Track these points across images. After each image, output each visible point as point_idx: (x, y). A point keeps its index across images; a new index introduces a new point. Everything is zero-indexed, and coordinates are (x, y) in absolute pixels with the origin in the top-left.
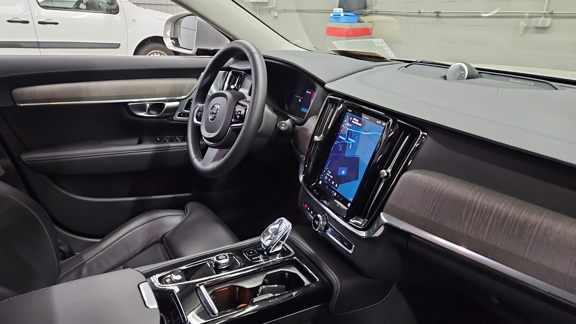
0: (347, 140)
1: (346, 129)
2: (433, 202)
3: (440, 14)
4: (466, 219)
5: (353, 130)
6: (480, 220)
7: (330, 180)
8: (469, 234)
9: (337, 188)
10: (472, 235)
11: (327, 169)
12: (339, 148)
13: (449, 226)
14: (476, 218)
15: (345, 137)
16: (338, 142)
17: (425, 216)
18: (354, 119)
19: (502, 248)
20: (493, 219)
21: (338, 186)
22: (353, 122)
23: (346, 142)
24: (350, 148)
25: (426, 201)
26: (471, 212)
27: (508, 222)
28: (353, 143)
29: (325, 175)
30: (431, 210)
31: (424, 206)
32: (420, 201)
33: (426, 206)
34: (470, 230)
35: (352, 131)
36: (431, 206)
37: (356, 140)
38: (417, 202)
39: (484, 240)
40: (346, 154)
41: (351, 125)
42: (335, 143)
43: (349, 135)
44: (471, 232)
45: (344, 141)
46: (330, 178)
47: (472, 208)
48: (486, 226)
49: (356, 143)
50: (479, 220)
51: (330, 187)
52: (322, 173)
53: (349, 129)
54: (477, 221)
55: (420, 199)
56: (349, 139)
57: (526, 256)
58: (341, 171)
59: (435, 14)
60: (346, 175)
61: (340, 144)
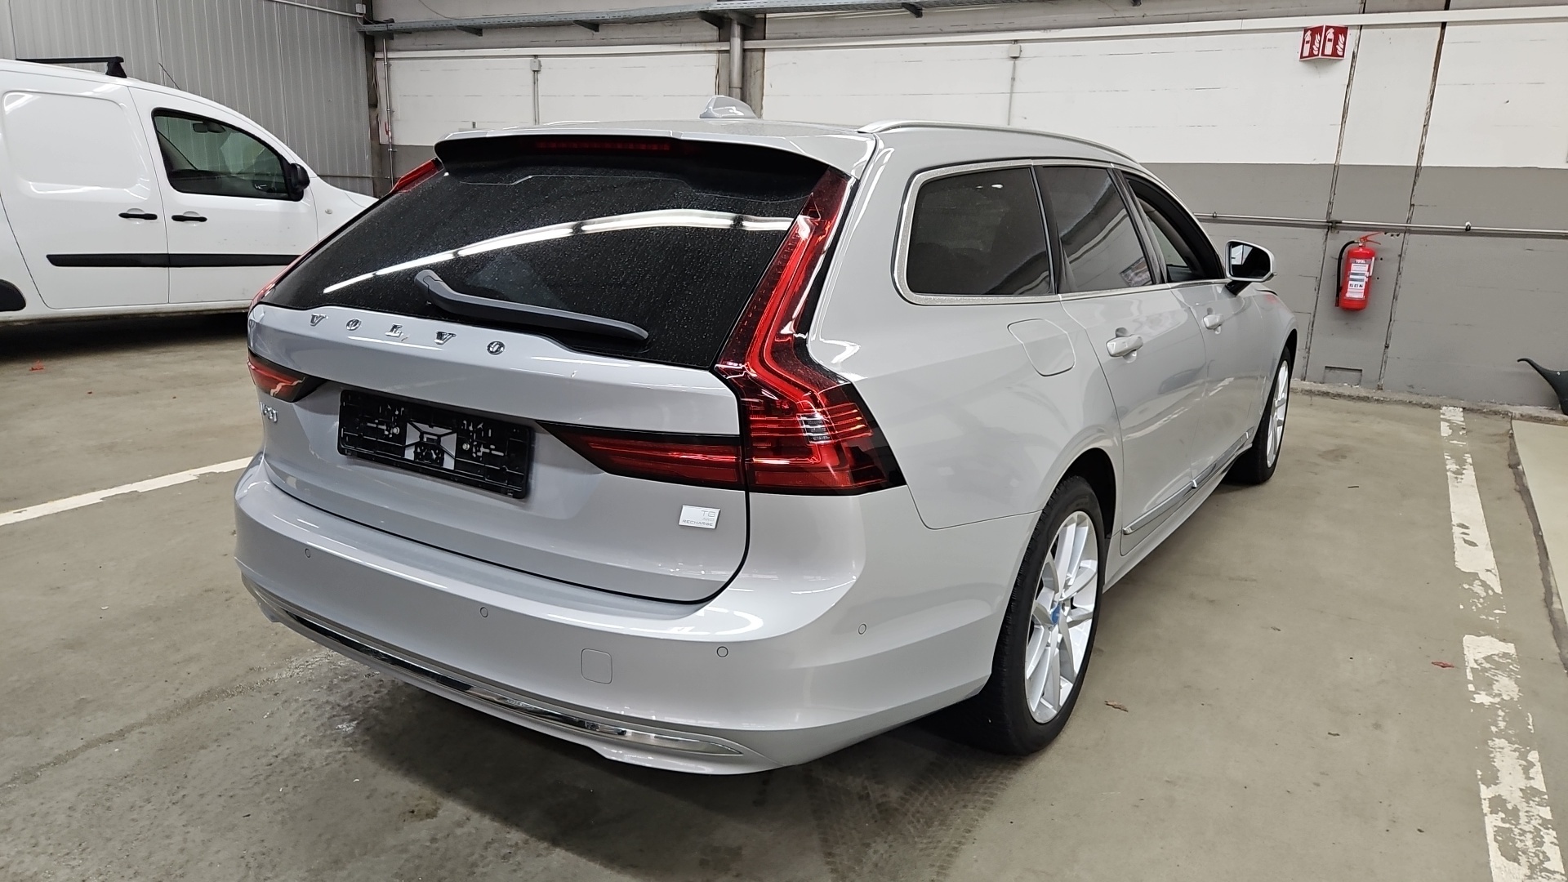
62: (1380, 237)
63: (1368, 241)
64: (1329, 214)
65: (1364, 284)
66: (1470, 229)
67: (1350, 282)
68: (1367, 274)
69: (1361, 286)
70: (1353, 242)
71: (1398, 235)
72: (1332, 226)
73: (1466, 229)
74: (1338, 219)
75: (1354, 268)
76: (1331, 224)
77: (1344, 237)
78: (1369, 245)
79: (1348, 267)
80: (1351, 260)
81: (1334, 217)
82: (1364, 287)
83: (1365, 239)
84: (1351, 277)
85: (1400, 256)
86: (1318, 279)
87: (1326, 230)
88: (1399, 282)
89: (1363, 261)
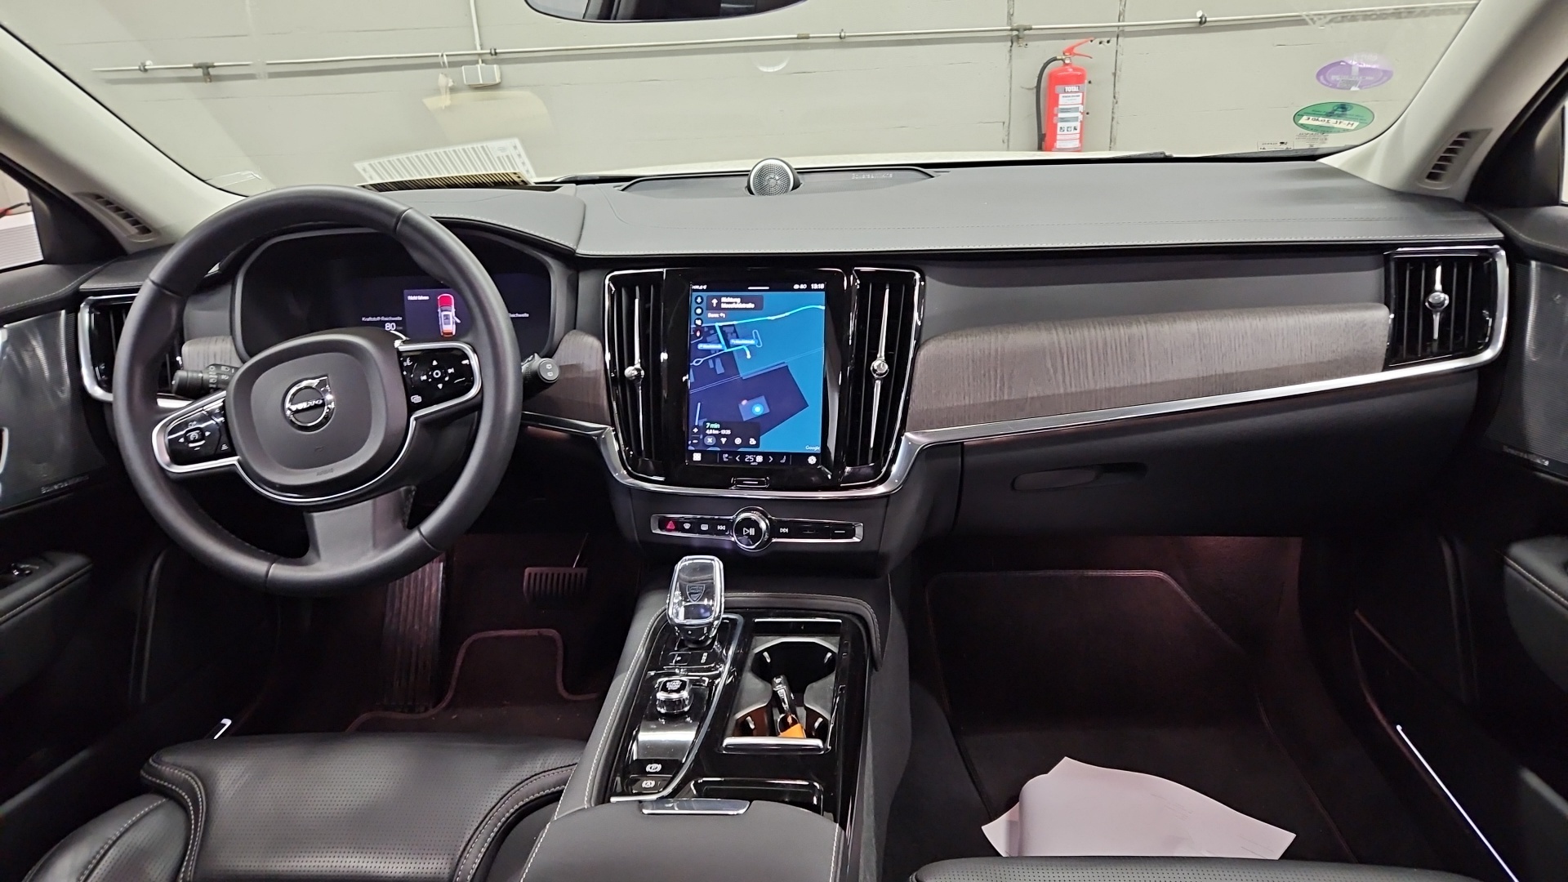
0: (728, 345)
1: (714, 326)
2: (996, 371)
3: (212, 71)
4: (1055, 372)
5: (735, 323)
6: (1076, 363)
7: (724, 440)
8: (1069, 391)
9: (757, 445)
10: (1073, 389)
11: (701, 424)
12: (714, 369)
13: (1035, 394)
14: (1068, 363)
15: (720, 342)
16: (702, 360)
17: (993, 399)
18: (723, 300)
19: (1118, 385)
20: (1092, 355)
21: (758, 440)
22: (723, 306)
23: (726, 350)
24: (749, 356)
25: (984, 375)
26: (1059, 360)
27: (1111, 348)
28: (749, 347)
29: (704, 437)
30: (998, 385)
31: (985, 385)
32: (974, 379)
33: (987, 383)
34: (1068, 383)
35: (733, 325)
36: (996, 378)
37: (757, 338)
38: (969, 385)
39: (1092, 387)
40: (741, 375)
41: (722, 315)
42: (694, 363)
43: (729, 335)
44: (1071, 385)
45: (720, 350)
46: (724, 436)
47: (1058, 352)
48: (1087, 368)
49: (759, 344)
50: (1074, 365)
51: (733, 454)
52: (691, 436)
53: (721, 324)
54: (1071, 367)
55: (971, 377)
56: (734, 342)
57: (1148, 381)
58: (751, 408)
59: (199, 72)
60: (768, 411)
61: (711, 362)
62: (1087, 47)
63: (1075, 54)
64: (1010, 15)
65: (1078, 124)
66: (1205, 22)
67: (1060, 125)
68: (1081, 108)
69: (1075, 129)
70: (1055, 59)
71: (1108, 42)
72: (1018, 36)
73: (1201, 23)
74: (1026, 23)
75: (1063, 101)
76: (1015, 33)
77: (1035, 54)
78: (1077, 61)
79: (1054, 100)
80: (1059, 88)
81: (1018, 21)
82: (1078, 131)
83: (1070, 51)
84: (1061, 115)
85: (1115, 74)
86: (1006, 124)
87: (1010, 44)
88: (1115, 116)
89: (1075, 88)
